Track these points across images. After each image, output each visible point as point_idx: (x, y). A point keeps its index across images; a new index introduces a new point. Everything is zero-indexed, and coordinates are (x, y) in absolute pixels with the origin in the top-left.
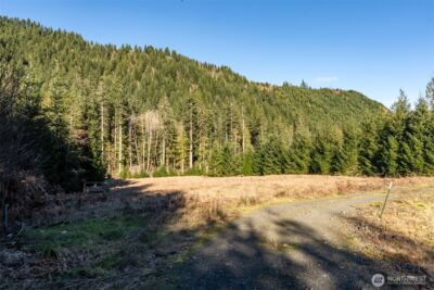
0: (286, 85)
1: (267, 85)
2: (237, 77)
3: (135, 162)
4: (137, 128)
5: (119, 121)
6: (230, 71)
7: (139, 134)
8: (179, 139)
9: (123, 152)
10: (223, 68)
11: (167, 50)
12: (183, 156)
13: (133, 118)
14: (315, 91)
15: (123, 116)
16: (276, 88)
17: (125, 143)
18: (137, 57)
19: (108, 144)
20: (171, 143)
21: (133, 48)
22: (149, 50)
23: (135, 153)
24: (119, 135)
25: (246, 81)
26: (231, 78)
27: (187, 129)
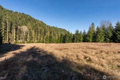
0: (53, 27)
1: (50, 26)
2: (44, 23)
3: (19, 39)
4: (20, 30)
5: (14, 27)
6: (42, 22)
7: (21, 32)
8: (33, 34)
9: (15, 36)
10: (41, 21)
11: (28, 15)
12: (34, 38)
13: (19, 27)
14: (58, 28)
15: (16, 26)
16: (51, 27)
17: (16, 34)
18: (20, 15)
19: (10, 33)
20: (31, 35)
21: (19, 13)
22: (23, 14)
23: (19, 37)
24: (14, 31)
25: (46, 25)
26: (43, 24)
27: (35, 32)
